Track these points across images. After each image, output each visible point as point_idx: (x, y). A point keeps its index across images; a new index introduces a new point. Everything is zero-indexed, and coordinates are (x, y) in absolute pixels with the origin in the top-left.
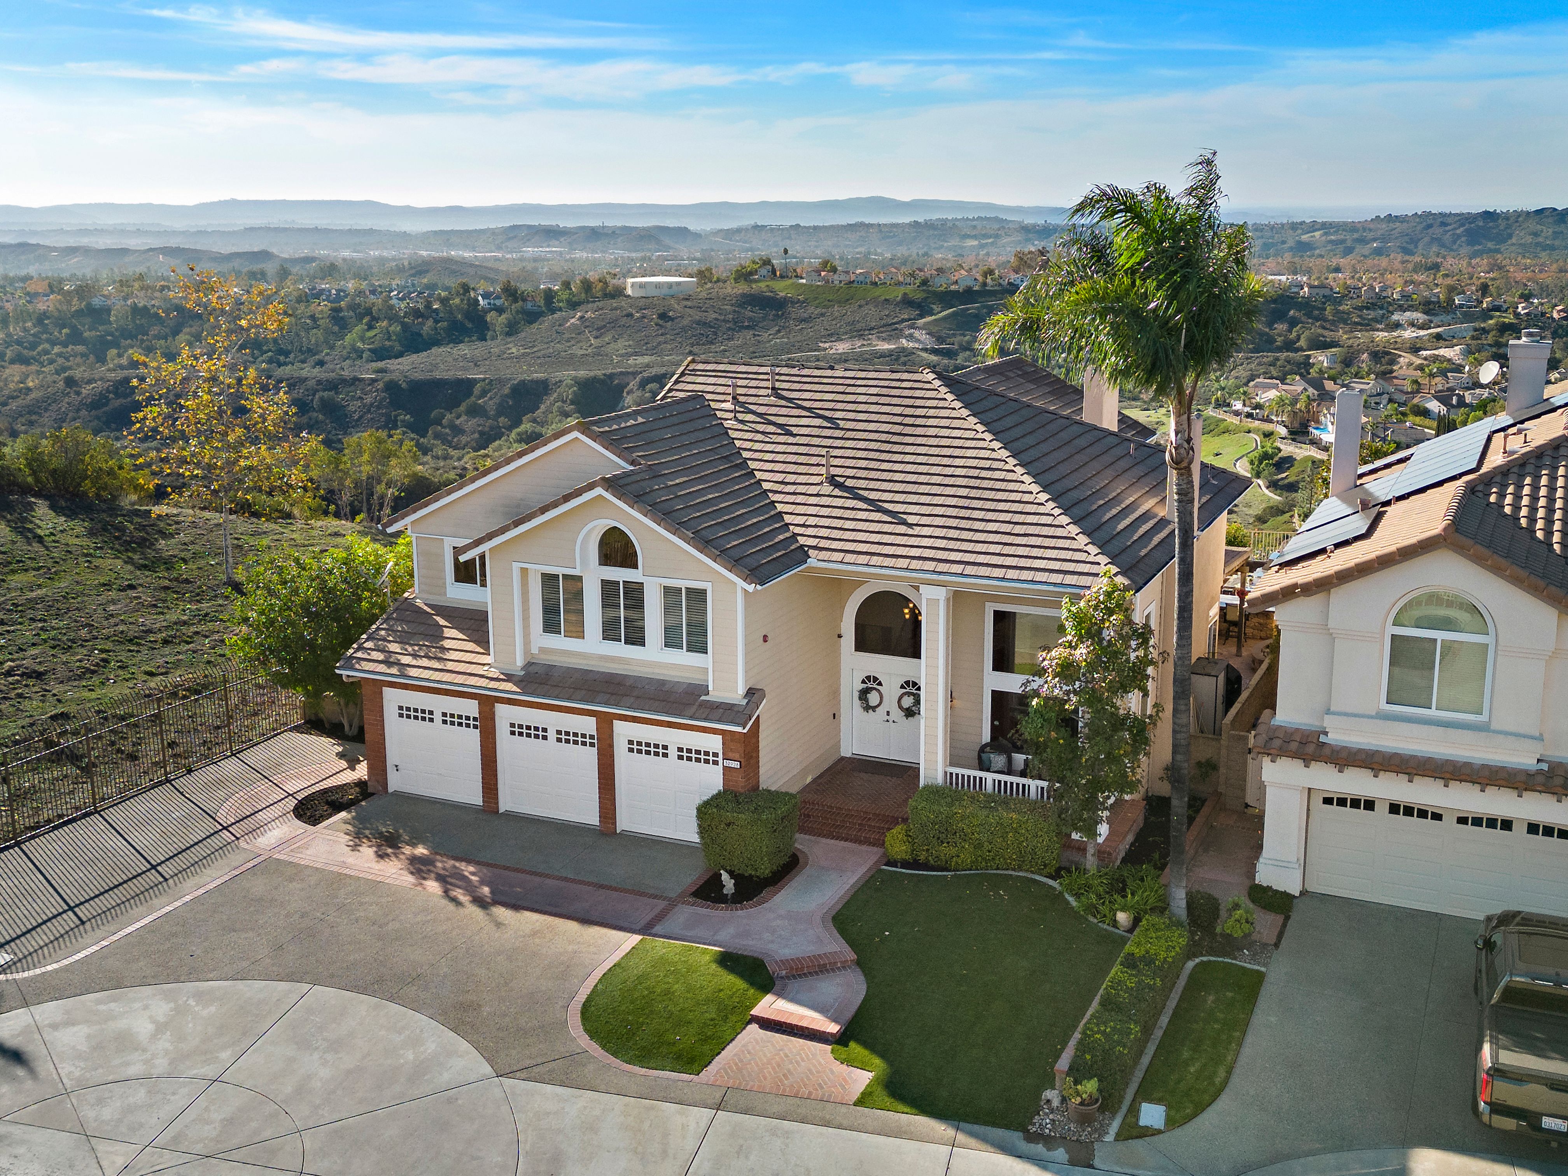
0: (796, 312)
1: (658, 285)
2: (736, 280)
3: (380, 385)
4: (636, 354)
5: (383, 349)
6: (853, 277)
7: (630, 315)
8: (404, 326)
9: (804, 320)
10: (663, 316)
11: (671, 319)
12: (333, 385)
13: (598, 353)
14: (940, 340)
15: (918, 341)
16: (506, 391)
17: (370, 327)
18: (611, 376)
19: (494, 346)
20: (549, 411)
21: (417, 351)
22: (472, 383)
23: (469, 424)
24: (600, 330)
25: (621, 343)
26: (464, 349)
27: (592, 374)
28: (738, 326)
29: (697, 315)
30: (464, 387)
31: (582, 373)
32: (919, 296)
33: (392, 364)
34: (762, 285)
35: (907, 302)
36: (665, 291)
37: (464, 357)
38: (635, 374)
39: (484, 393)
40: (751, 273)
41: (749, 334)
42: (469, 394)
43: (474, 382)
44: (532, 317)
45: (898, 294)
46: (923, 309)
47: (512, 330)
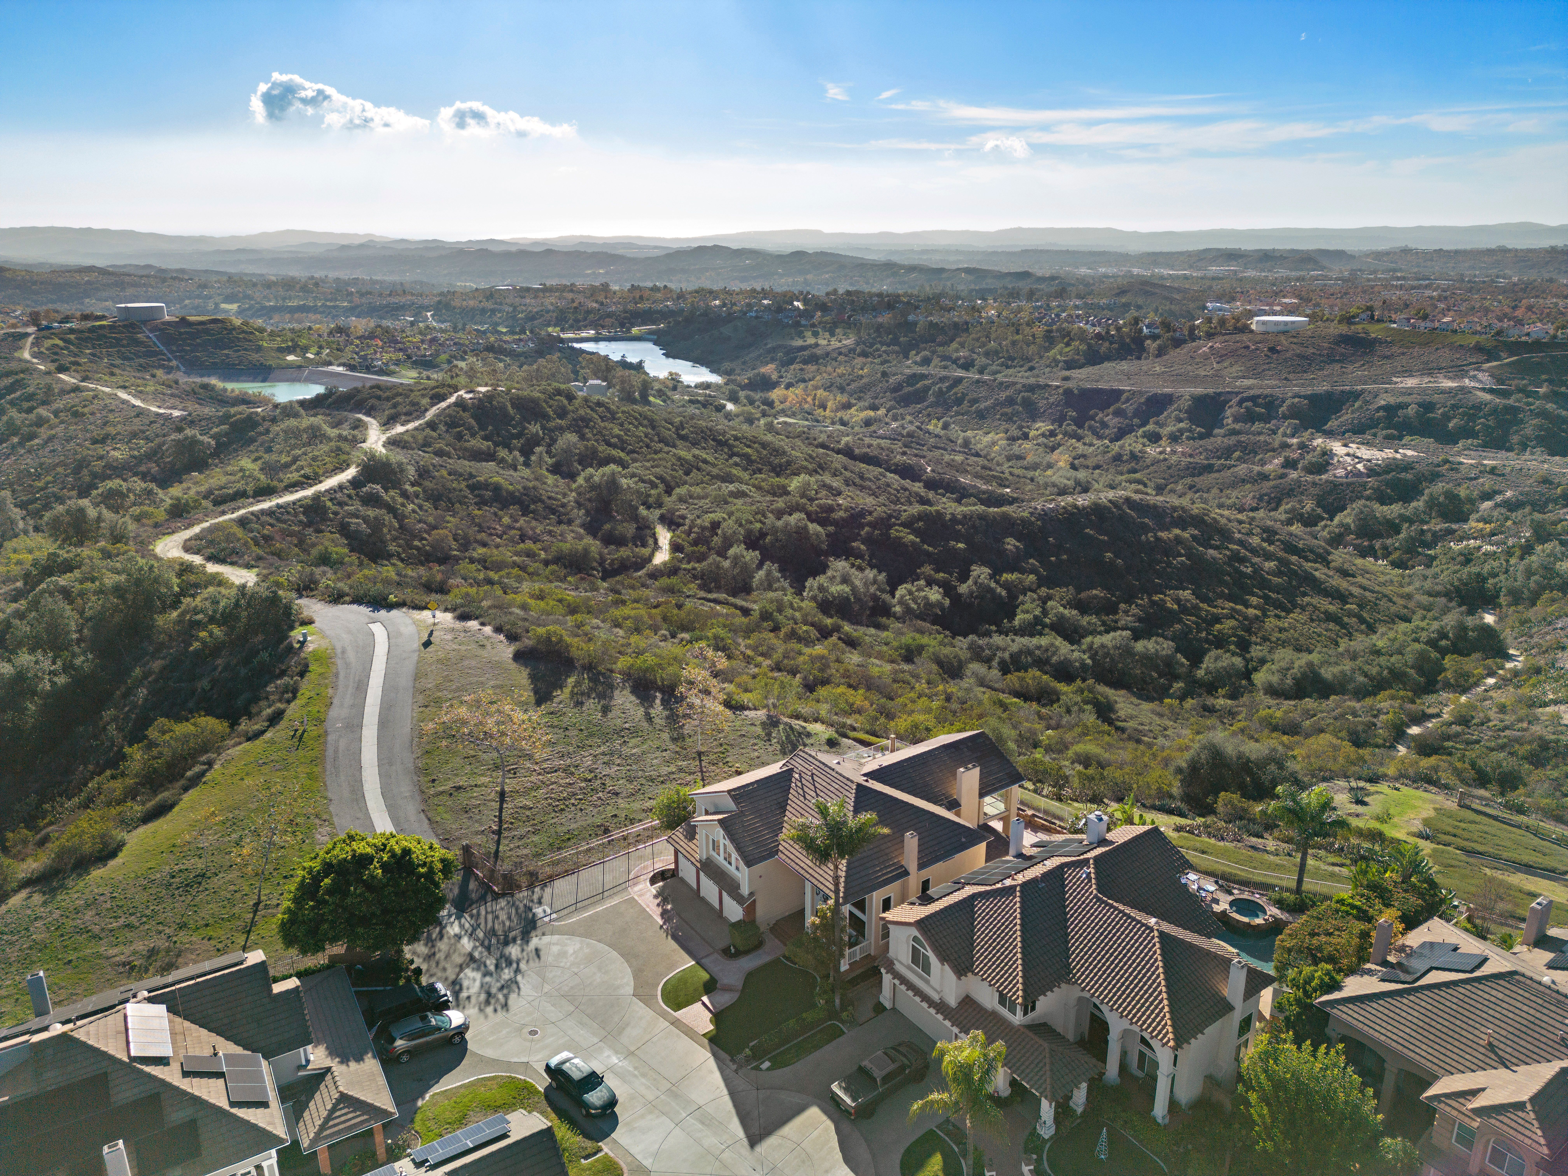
0: (1380, 350)
1: (1277, 323)
2: (1340, 322)
3: (1061, 391)
4: (1244, 377)
5: (1073, 360)
6: (1437, 324)
7: (1247, 347)
8: (1089, 346)
9: (1388, 357)
10: (1272, 350)
11: (1278, 352)
12: (1031, 389)
13: (1217, 375)
14: (1500, 381)
15: (1481, 382)
16: (1143, 400)
17: (1068, 344)
18: (1219, 394)
19: (1144, 364)
20: (1169, 417)
21: (1094, 364)
22: (1120, 392)
23: (1113, 421)
24: (1222, 357)
25: (1236, 368)
26: (1124, 366)
27: (1205, 391)
28: (1331, 359)
29: (1299, 350)
30: (1116, 395)
31: (1199, 391)
32: (1489, 345)
33: (1075, 373)
34: (1359, 327)
35: (1479, 348)
36: (1281, 328)
37: (1122, 371)
38: (1237, 393)
39: (1128, 400)
40: (1353, 317)
41: (1337, 366)
42: (1118, 399)
43: (1124, 391)
44: (1178, 343)
45: (1473, 340)
46: (1490, 354)
47: (1161, 352)
